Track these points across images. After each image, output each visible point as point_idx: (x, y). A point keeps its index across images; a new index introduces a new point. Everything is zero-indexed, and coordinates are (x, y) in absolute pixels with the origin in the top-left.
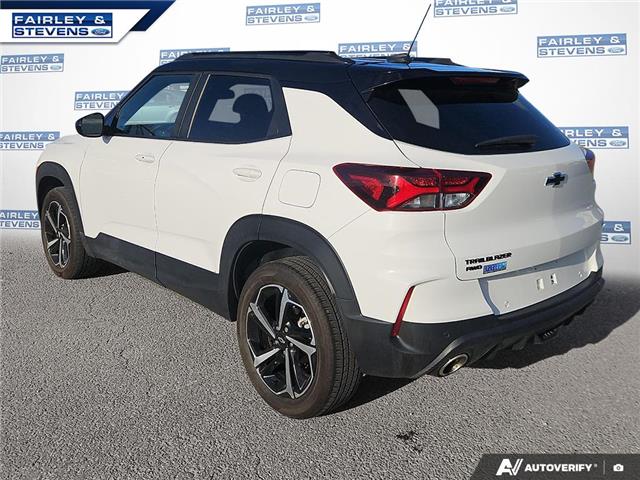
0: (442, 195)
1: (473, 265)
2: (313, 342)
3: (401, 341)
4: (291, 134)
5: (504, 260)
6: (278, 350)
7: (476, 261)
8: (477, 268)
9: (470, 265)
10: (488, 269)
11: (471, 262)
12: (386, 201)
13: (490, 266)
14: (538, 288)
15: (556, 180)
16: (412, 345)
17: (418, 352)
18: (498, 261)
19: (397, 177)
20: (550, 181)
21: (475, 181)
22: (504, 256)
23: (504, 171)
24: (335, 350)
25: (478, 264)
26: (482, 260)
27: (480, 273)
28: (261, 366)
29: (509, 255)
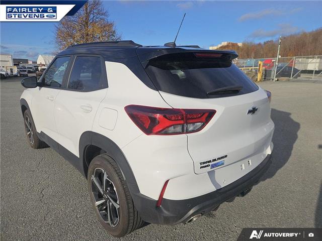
0: (185, 125)
1: (204, 165)
2: (118, 202)
3: (162, 208)
4: (108, 87)
5: (223, 159)
6: (104, 200)
7: (206, 162)
8: (207, 166)
9: (202, 165)
10: (213, 166)
11: (204, 163)
12: (152, 129)
13: (215, 164)
14: (242, 169)
15: (253, 111)
16: (168, 211)
17: (172, 215)
18: (219, 161)
19: (158, 115)
20: (250, 112)
21: (207, 114)
22: (223, 157)
23: (224, 108)
24: (129, 208)
25: (207, 164)
26: (210, 162)
27: (209, 169)
28: (99, 206)
29: (226, 156)
